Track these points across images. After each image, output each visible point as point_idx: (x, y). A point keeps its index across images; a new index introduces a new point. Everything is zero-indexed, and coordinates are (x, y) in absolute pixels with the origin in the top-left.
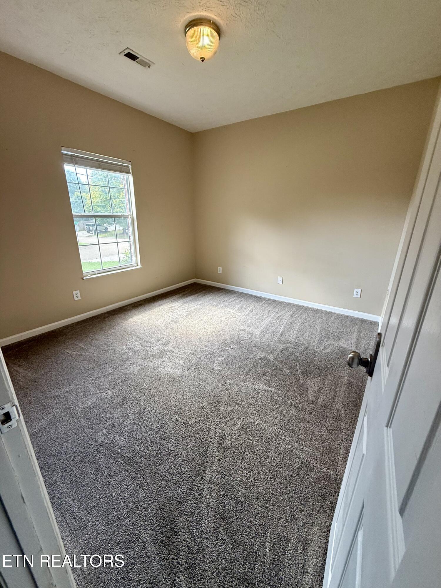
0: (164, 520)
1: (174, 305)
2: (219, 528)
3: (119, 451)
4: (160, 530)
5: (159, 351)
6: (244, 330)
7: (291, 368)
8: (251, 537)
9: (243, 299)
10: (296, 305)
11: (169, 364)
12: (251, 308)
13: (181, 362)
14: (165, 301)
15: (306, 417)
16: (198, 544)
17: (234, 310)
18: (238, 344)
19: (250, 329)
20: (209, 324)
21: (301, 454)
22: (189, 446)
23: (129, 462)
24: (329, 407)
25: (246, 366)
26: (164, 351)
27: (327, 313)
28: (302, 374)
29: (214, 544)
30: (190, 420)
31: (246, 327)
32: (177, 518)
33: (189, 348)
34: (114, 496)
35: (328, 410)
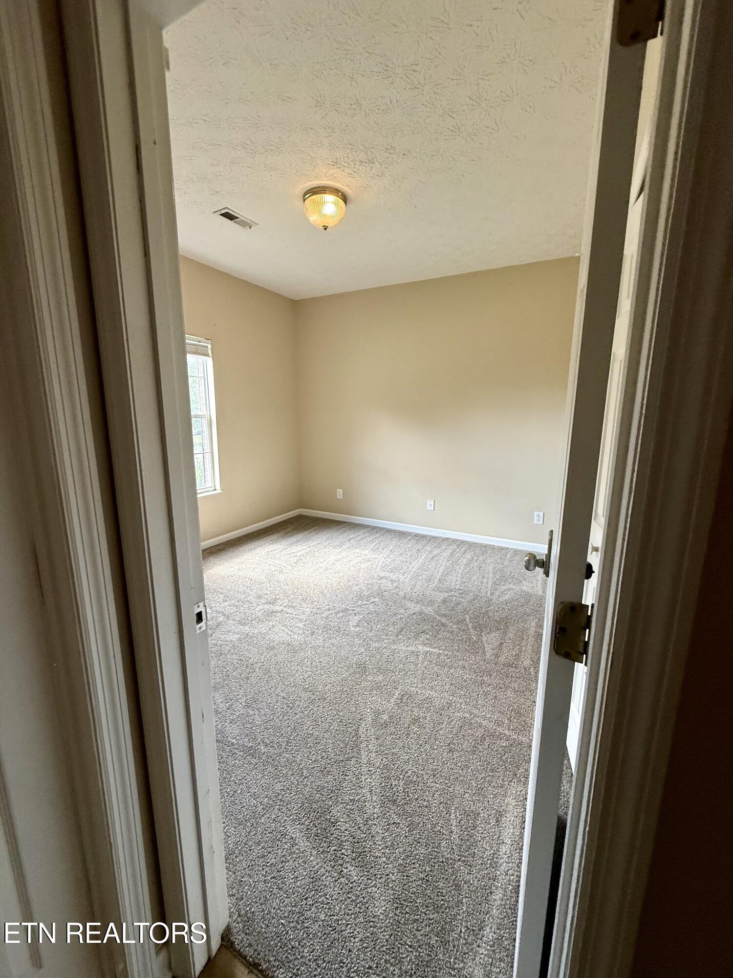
0: (314, 812)
1: (274, 549)
2: (389, 812)
3: (234, 741)
4: (312, 823)
5: (265, 612)
6: (386, 578)
7: (457, 623)
8: (431, 817)
9: (377, 535)
10: (456, 540)
11: (283, 628)
12: (392, 547)
13: (301, 625)
14: (258, 543)
15: (486, 679)
16: (364, 832)
17: (367, 551)
18: (380, 596)
19: (395, 576)
20: (332, 571)
21: (483, 722)
22: (332, 727)
23: (251, 752)
24: (514, 665)
25: (394, 624)
26: (272, 612)
27: (501, 549)
28: (475, 628)
29: (385, 829)
30: (328, 695)
31: (388, 574)
32: (332, 807)
33: (309, 606)
34: (240, 793)
35: (513, 669)
